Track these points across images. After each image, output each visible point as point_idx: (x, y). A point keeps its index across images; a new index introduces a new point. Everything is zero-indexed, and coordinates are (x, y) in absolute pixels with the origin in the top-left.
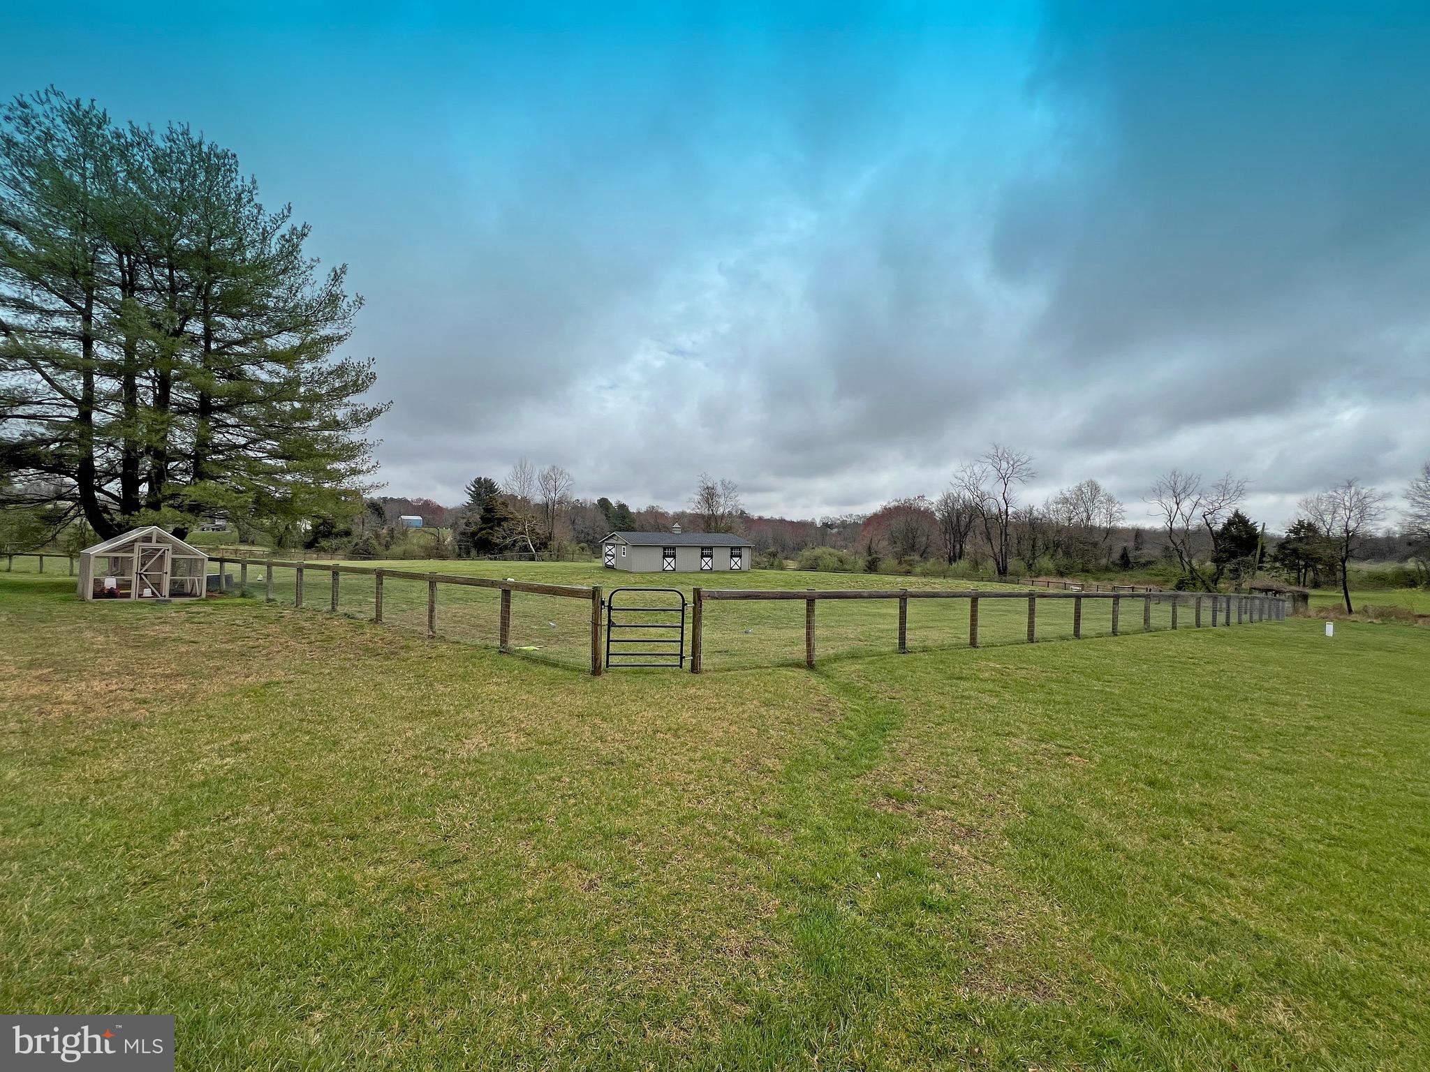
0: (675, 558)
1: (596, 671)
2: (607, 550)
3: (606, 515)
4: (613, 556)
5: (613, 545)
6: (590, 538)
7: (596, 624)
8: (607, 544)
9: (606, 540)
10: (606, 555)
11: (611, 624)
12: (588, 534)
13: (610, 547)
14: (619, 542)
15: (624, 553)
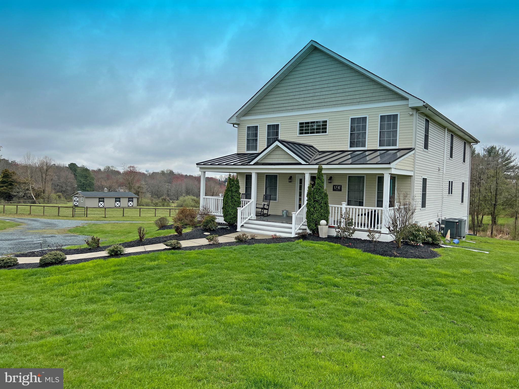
0: (104, 202)
1: (73, 217)
2: (75, 199)
3: (74, 174)
4: (78, 201)
5: (78, 197)
6: (64, 189)
7: (73, 211)
8: (75, 197)
9: (74, 195)
10: (74, 201)
11: (75, 211)
12: (62, 187)
13: (76, 198)
14: (79, 196)
15: (82, 200)
